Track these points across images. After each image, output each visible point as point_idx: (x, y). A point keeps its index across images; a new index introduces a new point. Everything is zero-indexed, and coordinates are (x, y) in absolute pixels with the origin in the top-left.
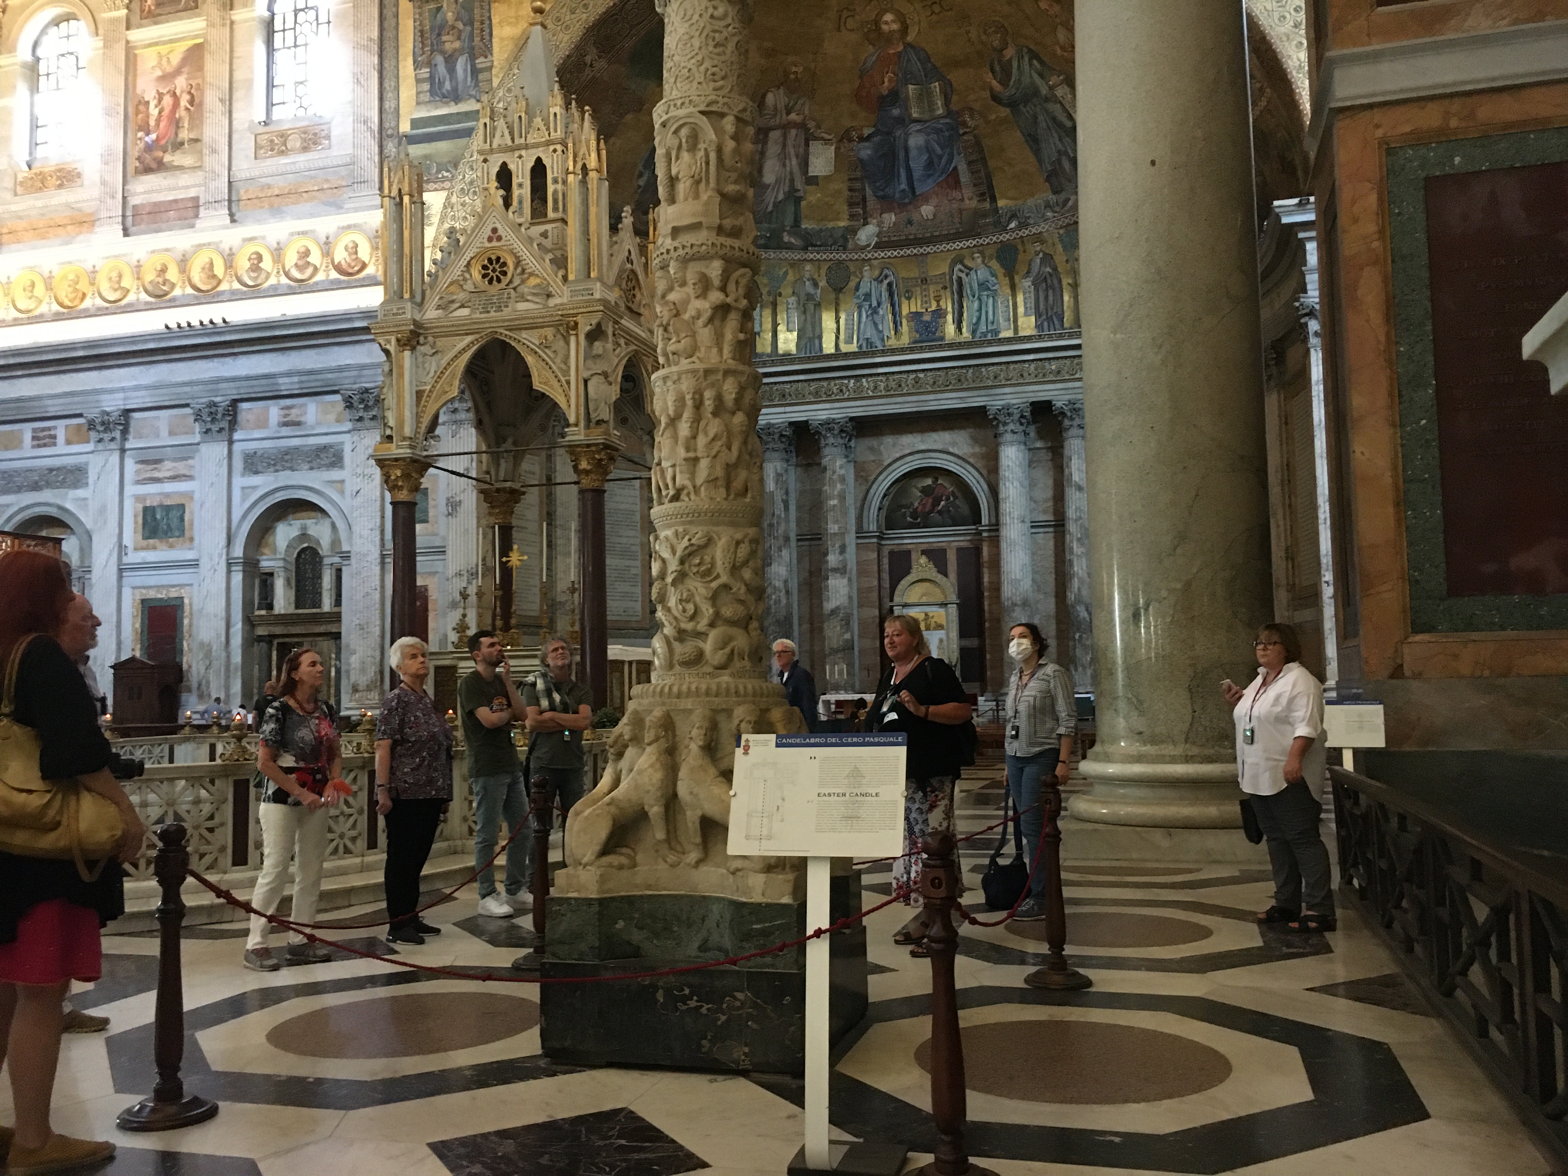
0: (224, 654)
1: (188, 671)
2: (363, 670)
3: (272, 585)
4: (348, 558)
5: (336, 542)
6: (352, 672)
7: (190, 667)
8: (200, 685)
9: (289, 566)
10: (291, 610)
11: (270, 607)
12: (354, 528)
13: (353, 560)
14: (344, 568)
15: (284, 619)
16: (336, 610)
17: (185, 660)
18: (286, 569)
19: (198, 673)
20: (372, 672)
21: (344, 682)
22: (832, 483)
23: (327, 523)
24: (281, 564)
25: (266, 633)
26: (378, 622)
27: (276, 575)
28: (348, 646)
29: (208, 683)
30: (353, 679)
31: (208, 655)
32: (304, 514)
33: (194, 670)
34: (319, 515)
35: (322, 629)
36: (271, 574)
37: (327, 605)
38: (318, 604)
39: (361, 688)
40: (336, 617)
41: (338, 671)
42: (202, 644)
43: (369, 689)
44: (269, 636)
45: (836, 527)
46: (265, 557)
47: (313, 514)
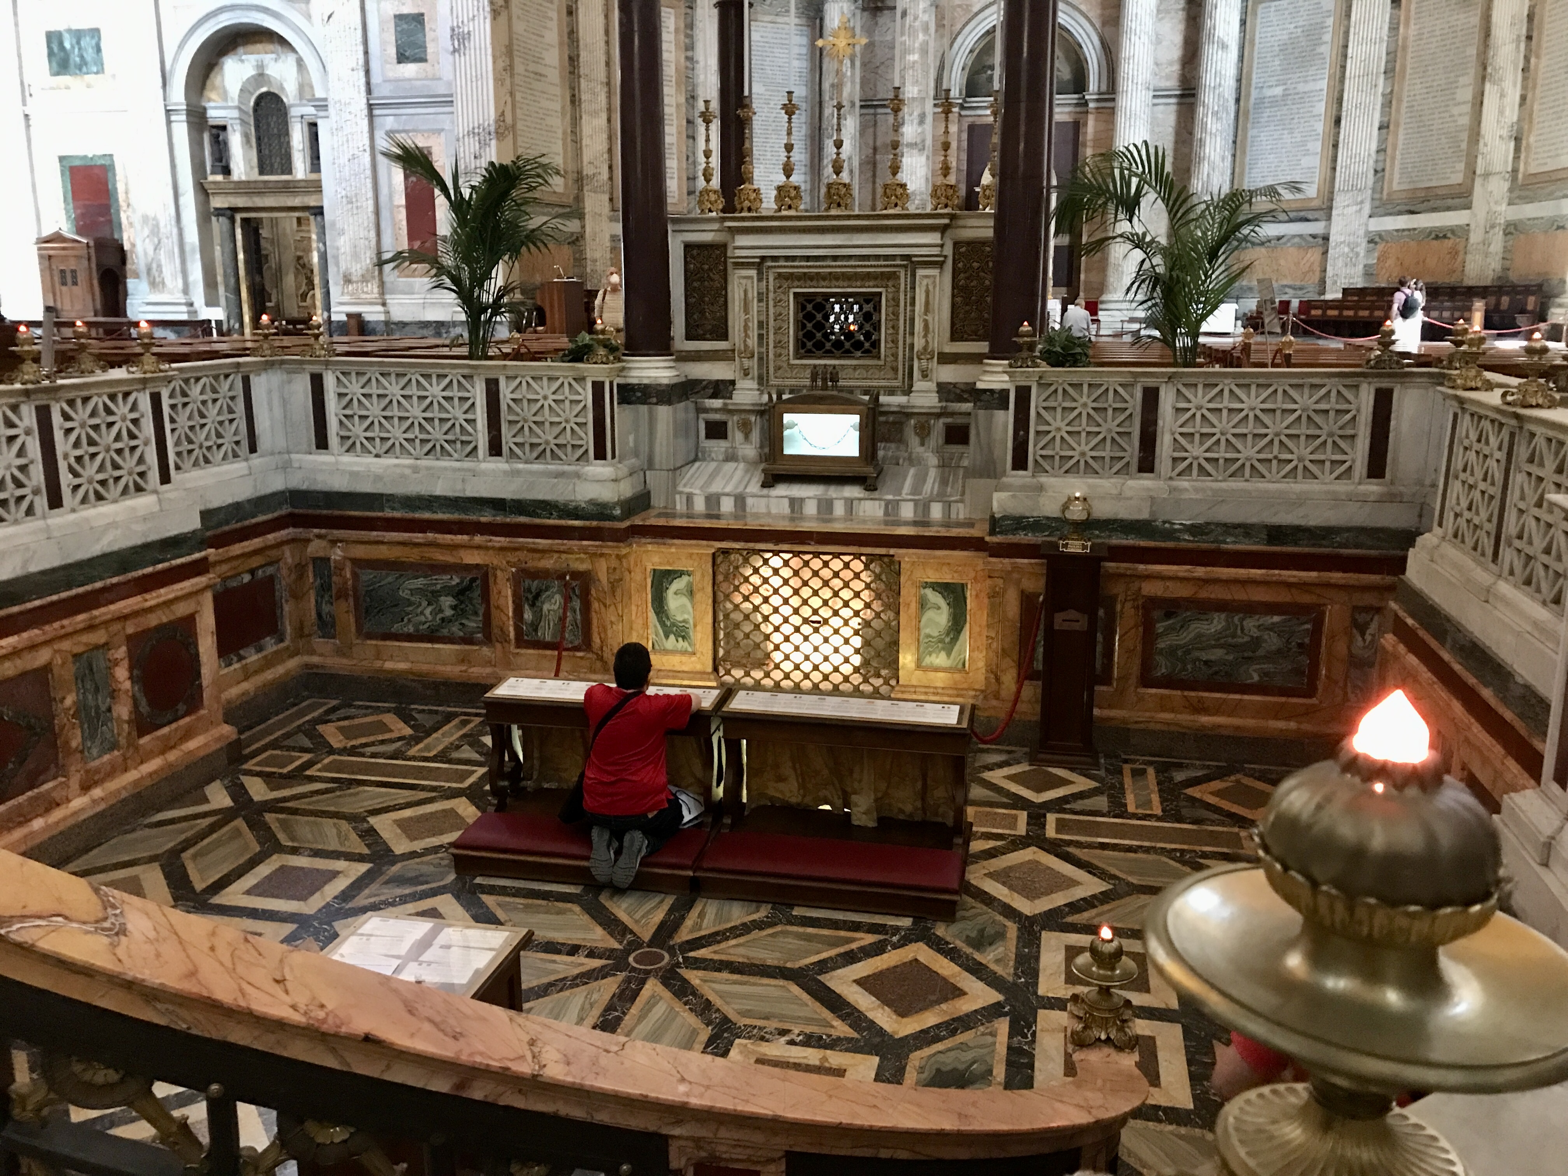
0: (175, 231)
1: (132, 252)
2: (356, 256)
3: (226, 143)
4: (325, 107)
5: (305, 87)
6: (342, 258)
7: (133, 245)
8: (149, 270)
9: (245, 118)
10: (255, 176)
11: (226, 171)
12: (328, 68)
13: (332, 110)
14: (320, 122)
15: (246, 188)
16: (314, 176)
17: (125, 237)
18: (243, 122)
19: (146, 254)
20: (368, 258)
21: (332, 269)
22: (913, 33)
23: (291, 59)
24: (235, 114)
25: (226, 205)
26: (370, 194)
27: (229, 128)
28: (333, 224)
29: (159, 266)
30: (343, 266)
31: (155, 231)
32: (259, 46)
33: (139, 249)
34: (278, 48)
35: (297, 201)
36: (224, 128)
37: (300, 169)
38: (288, 168)
39: (354, 278)
40: (316, 187)
41: (324, 257)
42: (145, 219)
43: (364, 279)
44: (230, 209)
45: (916, 90)
46: (212, 104)
47: (270, 47)
